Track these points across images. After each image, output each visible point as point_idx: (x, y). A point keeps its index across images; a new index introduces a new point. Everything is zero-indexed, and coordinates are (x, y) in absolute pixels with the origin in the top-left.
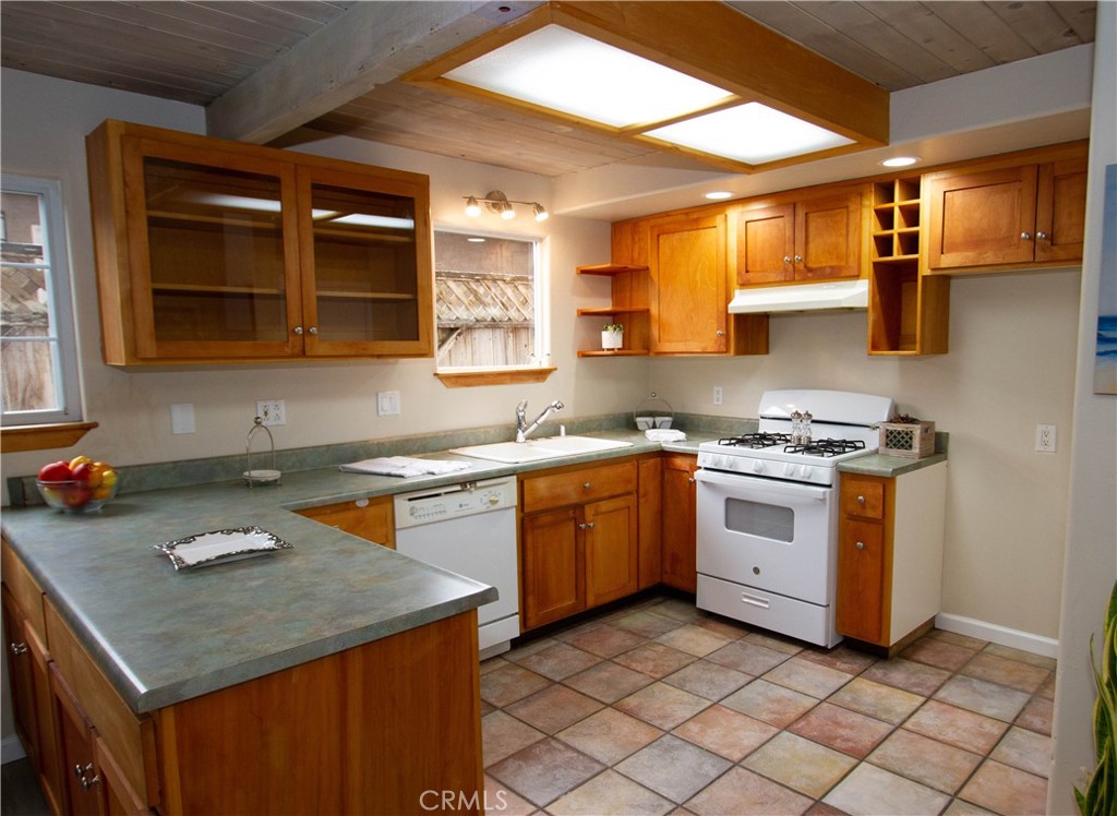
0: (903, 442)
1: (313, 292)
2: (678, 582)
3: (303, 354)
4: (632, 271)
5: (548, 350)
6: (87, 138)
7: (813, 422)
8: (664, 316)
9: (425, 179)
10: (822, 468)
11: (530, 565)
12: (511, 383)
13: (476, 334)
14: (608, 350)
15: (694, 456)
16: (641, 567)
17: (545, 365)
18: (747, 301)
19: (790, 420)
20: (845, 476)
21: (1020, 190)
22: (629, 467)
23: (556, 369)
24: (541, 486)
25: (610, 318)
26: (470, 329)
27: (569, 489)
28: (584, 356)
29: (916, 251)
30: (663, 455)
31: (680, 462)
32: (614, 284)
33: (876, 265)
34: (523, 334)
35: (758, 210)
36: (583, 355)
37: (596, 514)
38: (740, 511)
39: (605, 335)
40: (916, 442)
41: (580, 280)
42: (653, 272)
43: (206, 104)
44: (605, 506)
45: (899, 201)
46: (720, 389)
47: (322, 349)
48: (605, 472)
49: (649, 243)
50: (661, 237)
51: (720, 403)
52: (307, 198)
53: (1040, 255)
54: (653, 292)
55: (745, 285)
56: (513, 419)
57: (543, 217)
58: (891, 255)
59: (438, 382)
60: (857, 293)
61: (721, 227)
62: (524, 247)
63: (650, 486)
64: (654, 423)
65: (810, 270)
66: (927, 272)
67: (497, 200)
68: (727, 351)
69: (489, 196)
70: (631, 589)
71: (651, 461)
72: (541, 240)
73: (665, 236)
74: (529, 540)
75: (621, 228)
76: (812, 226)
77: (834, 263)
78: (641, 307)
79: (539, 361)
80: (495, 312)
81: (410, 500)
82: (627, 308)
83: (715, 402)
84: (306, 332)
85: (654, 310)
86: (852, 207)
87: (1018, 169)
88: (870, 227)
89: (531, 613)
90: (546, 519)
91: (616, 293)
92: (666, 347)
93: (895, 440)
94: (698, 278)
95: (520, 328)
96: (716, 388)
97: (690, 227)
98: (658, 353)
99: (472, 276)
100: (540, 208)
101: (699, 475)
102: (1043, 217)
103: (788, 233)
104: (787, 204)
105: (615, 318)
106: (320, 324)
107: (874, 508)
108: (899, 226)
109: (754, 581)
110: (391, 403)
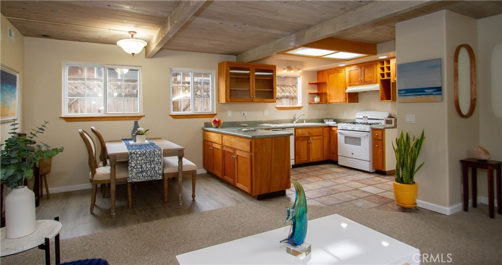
0: (390, 122)
1: (255, 89)
2: (334, 159)
3: (252, 101)
4: (322, 83)
5: (301, 102)
6: (219, 64)
8: (330, 94)
9: (276, 66)
10: (367, 128)
11: (297, 149)
12: (292, 110)
13: (283, 100)
14: (316, 102)
15: (337, 127)
16: (324, 154)
17: (300, 106)
18: (350, 89)
19: (362, 119)
20: (373, 130)
22: (321, 130)
23: (303, 107)
24: (300, 131)
25: (317, 95)
26: (281, 98)
27: (306, 133)
29: (390, 77)
30: (330, 127)
31: (334, 129)
32: (318, 86)
33: (381, 80)
34: (295, 100)
35: (353, 68)
36: (310, 104)
37: (313, 139)
38: (348, 139)
39: (315, 98)
40: (393, 122)
41: (310, 86)
42: (328, 83)
43: (236, 55)
44: (315, 138)
45: (385, 65)
47: (256, 100)
48: (314, 130)
49: (327, 76)
50: (329, 75)
52: (254, 71)
54: (328, 88)
55: (350, 86)
56: (293, 118)
57: (300, 71)
58: (384, 78)
59: (276, 109)
60: (377, 87)
61: (344, 72)
62: (295, 78)
63: (326, 134)
64: (328, 120)
65: (365, 82)
66: (393, 82)
67: (289, 68)
68: (346, 102)
69: (288, 68)
70: (321, 159)
71: (327, 128)
72: (299, 76)
74: (297, 143)
75: (319, 73)
76: (365, 71)
77: (371, 80)
78: (325, 92)
79: (299, 104)
80: (287, 94)
82: (321, 92)
83: (345, 116)
84: (253, 97)
85: (328, 93)
86: (374, 67)
88: (379, 71)
89: (297, 160)
90: (300, 139)
91: (318, 88)
92: (331, 101)
93: (388, 122)
94: (338, 84)
95: (294, 98)
96: (345, 112)
97: (337, 72)
98: (329, 103)
99: (282, 85)
100: (299, 70)
101: (338, 131)
103: (360, 73)
104: (359, 67)
105: (318, 94)
106: (256, 96)
107: (380, 137)
108: (386, 71)
109: (352, 156)
110: (266, 113)
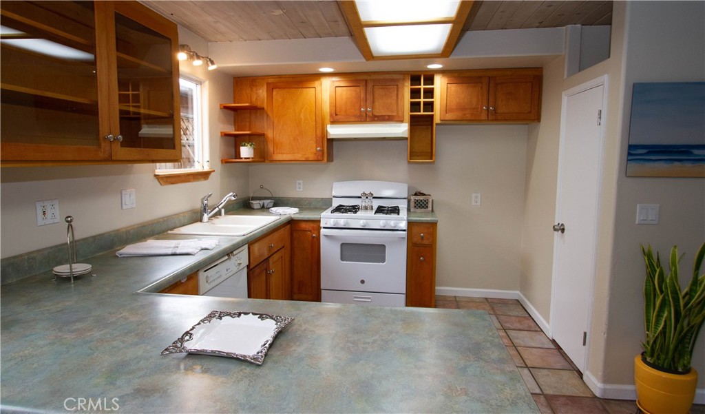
0: (423, 205)
4: (253, 110)
5: (207, 157)
7: (374, 198)
8: (278, 138)
12: (193, 181)
14: (245, 158)
15: (319, 221)
17: (207, 169)
19: (360, 197)
20: (411, 225)
21: (482, 87)
23: (214, 171)
27: (265, 249)
28: (227, 162)
29: (432, 111)
30: (292, 222)
31: (304, 226)
32: (235, 117)
33: (411, 116)
36: (225, 161)
37: (273, 263)
39: (243, 149)
42: (268, 111)
44: (275, 258)
45: (423, 86)
46: (301, 182)
49: (265, 93)
50: (274, 90)
51: (301, 190)
53: (490, 117)
54: (268, 123)
55: (334, 122)
57: (213, 68)
58: (420, 112)
59: (158, 181)
60: (401, 129)
61: (318, 88)
64: (264, 204)
65: (376, 116)
66: (438, 121)
73: (278, 90)
75: (240, 80)
76: (377, 93)
77: (390, 113)
79: (202, 166)
81: (205, 271)
83: (298, 190)
85: (269, 134)
87: (480, 77)
88: (407, 99)
90: (257, 271)
91: (239, 122)
93: (419, 204)
94: (302, 116)
96: (298, 181)
97: (296, 86)
98: (274, 161)
100: (211, 62)
101: (323, 232)
102: (491, 100)
103: (363, 95)
104: (362, 80)
108: (424, 98)
109: (362, 287)
110: (130, 198)
